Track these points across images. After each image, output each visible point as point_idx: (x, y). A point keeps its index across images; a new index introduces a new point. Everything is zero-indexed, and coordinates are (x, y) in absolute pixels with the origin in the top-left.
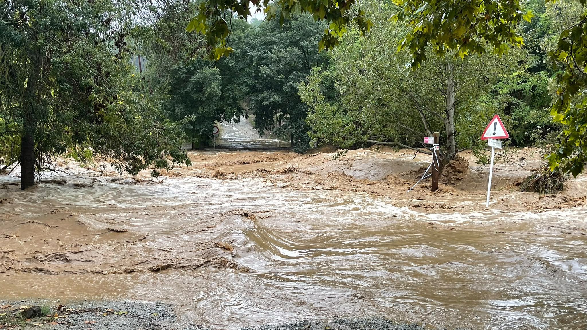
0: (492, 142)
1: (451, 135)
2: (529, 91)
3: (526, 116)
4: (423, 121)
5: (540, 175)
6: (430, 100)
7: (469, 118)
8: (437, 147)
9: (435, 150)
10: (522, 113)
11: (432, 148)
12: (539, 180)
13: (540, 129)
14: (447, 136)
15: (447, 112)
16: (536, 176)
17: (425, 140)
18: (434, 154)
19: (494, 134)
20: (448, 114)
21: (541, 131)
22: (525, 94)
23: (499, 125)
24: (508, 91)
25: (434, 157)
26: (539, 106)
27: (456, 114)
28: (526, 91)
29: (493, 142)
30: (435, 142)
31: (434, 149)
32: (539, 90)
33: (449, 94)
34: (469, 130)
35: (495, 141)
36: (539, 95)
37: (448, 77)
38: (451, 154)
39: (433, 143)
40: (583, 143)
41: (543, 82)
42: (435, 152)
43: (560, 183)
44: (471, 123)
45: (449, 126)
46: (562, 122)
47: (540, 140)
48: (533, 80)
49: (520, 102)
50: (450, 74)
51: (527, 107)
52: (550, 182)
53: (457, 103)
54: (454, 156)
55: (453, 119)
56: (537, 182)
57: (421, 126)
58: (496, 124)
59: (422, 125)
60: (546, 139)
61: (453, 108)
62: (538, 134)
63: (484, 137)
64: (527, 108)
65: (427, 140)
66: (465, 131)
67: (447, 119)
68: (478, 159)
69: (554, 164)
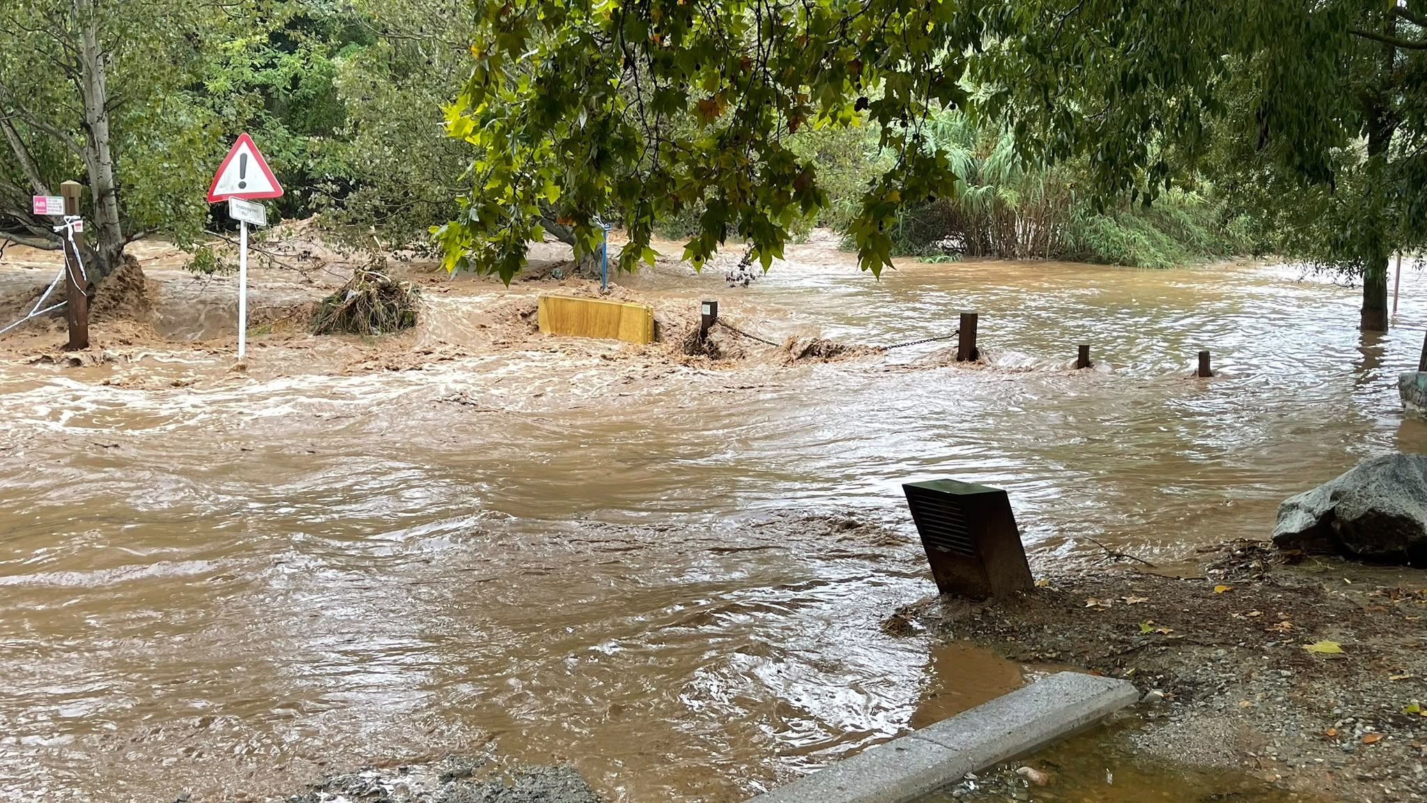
0: (237, 206)
1: (104, 194)
2: (285, 88)
3: (280, 151)
4: (18, 153)
5: (355, 293)
6: (33, 91)
7: (160, 144)
8: (75, 225)
9: (70, 232)
10: (272, 143)
11: (62, 228)
12: (354, 305)
13: (333, 182)
14: (96, 197)
15: (86, 127)
16: (344, 297)
17: (36, 204)
18: (68, 244)
19: (242, 185)
20: (91, 134)
21: (334, 187)
22: (275, 96)
23: (252, 162)
24: (229, 85)
25: (70, 253)
26: (308, 128)
27: (117, 135)
28: (278, 90)
29: (242, 208)
30: (70, 210)
31: (66, 229)
32: (305, 90)
33: (91, 79)
34: (160, 178)
35: (246, 205)
36: (306, 102)
37: (85, 27)
38: (111, 247)
39: (62, 213)
40: (521, 195)
41: (316, 67)
42: (70, 238)
43: (402, 310)
44: (169, 157)
45: (97, 168)
46: (468, 139)
47: (333, 209)
48: (291, 62)
49: (264, 116)
50: (89, 18)
51: (281, 128)
52: (379, 307)
53: (114, 103)
54: (119, 253)
55: (108, 148)
56: (351, 310)
57: (12, 168)
58: (244, 158)
59: (14, 164)
60: (345, 208)
61: (106, 119)
62: (326, 194)
63: (215, 194)
64: (282, 131)
65: (42, 204)
66: (152, 180)
67: (91, 149)
68: (192, 257)
69: (453, 251)
